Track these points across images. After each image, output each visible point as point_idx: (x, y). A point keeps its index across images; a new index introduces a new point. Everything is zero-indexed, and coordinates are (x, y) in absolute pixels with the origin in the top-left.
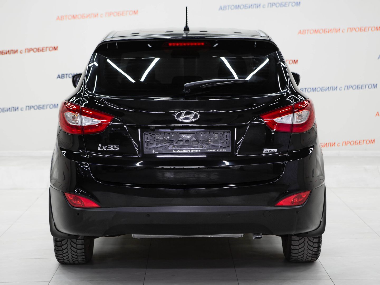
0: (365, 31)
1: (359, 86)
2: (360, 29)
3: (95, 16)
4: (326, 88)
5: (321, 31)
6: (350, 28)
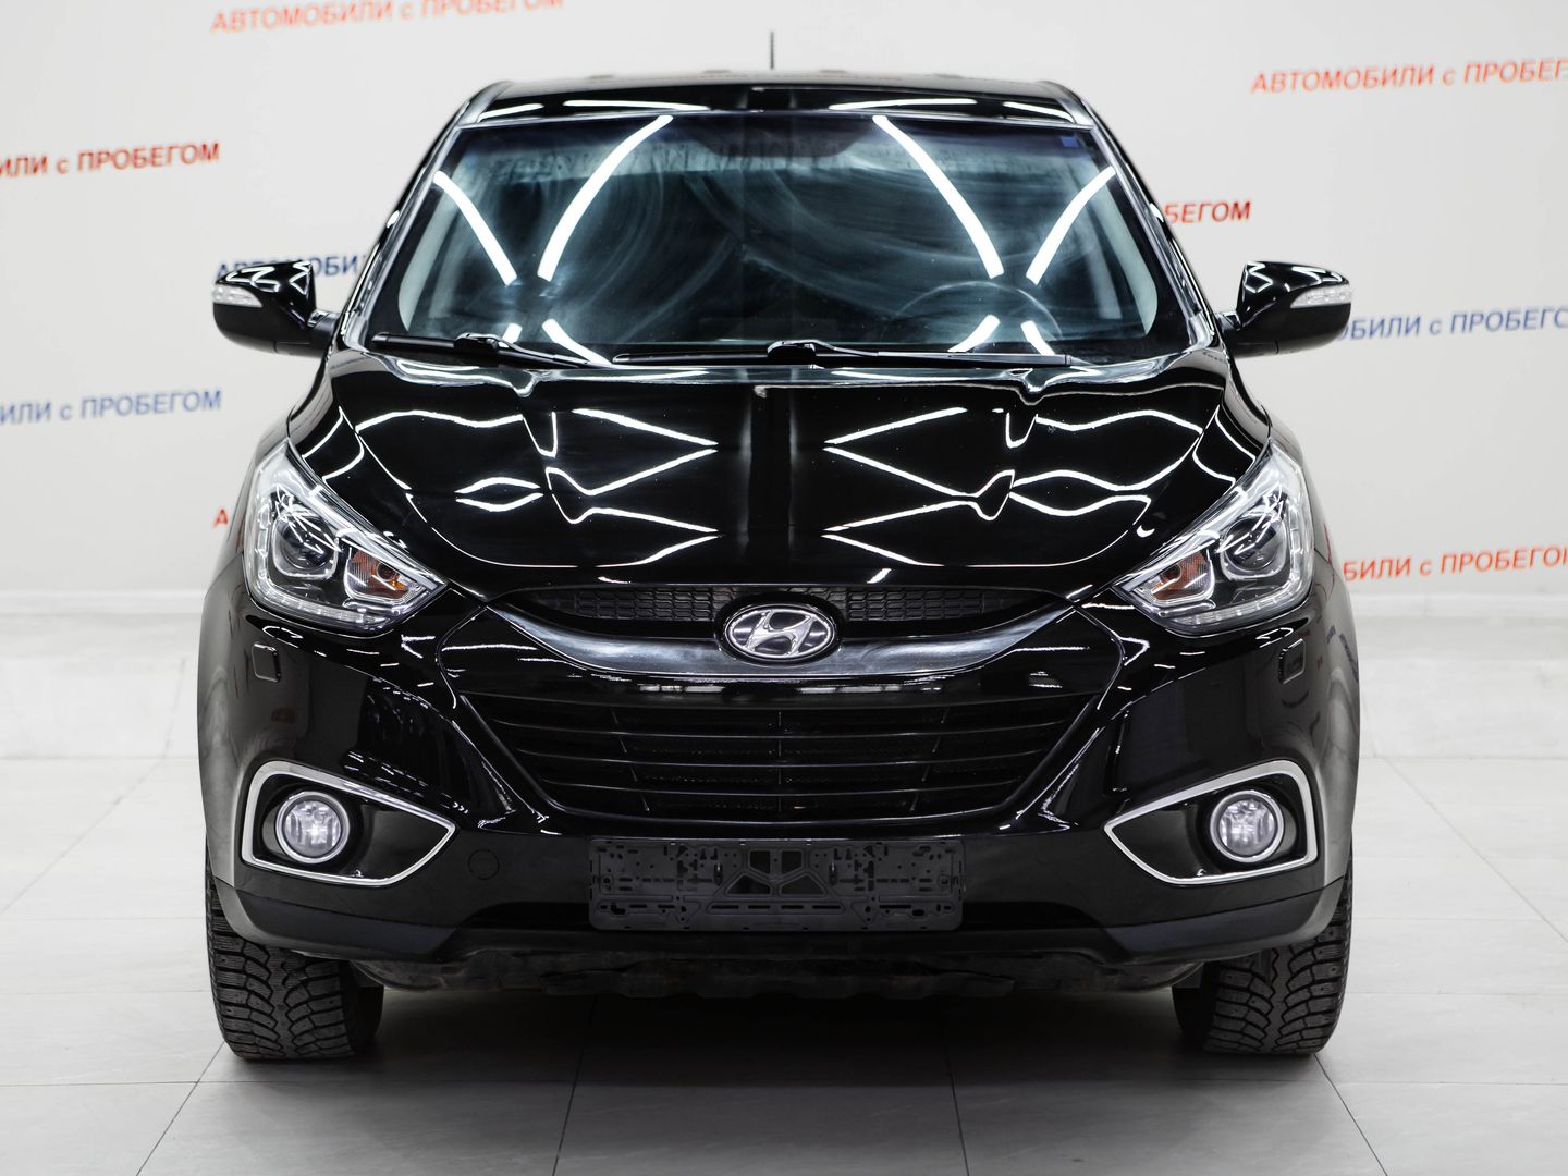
0: (1540, 76)
1: (1513, 316)
2: (1521, 71)
3: (379, 15)
4: (1372, 322)
5: (1352, 78)
6: (1479, 66)
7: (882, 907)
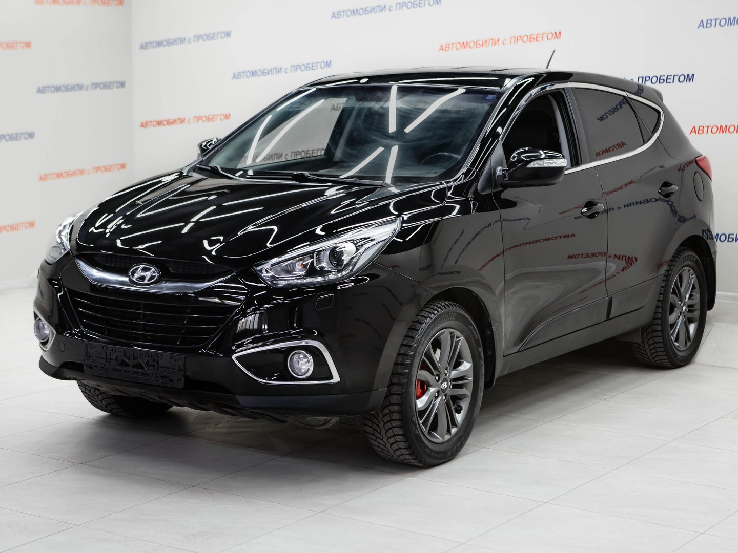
7: (161, 377)
